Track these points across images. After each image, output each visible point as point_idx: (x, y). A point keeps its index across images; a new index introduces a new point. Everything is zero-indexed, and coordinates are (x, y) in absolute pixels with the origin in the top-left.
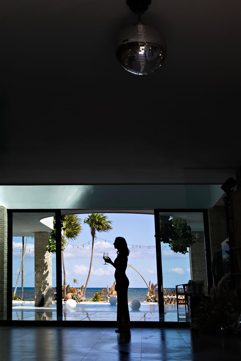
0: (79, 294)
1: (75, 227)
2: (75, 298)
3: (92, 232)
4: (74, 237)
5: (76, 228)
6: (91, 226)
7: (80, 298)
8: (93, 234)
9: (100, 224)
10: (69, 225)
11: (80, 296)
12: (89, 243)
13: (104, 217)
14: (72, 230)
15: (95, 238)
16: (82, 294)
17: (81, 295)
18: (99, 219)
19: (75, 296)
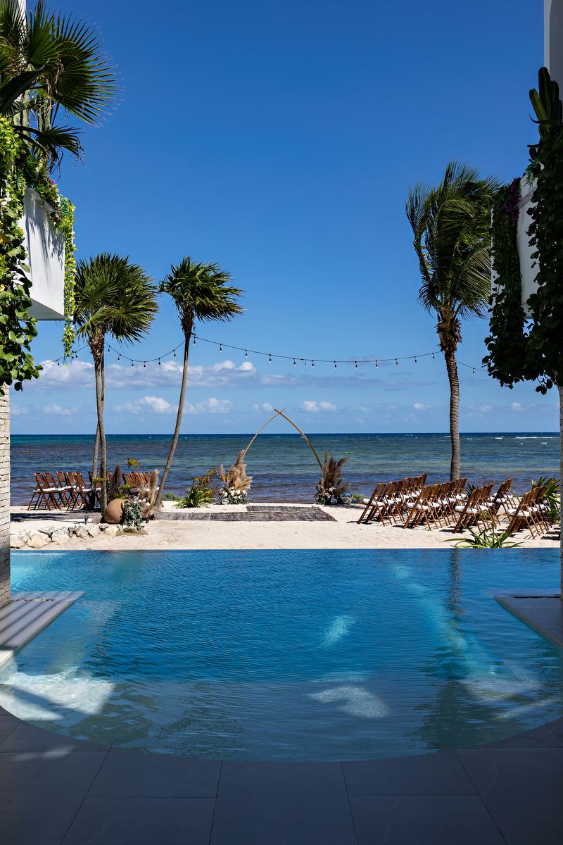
0: (144, 500)
1: (135, 304)
2: (132, 514)
3: (183, 321)
4: (134, 333)
5: (139, 307)
6: (179, 300)
7: (147, 511)
8: (187, 326)
9: (206, 293)
10: (116, 299)
11: (148, 504)
12: (176, 352)
13: (218, 276)
14: (126, 313)
15: (192, 339)
16: (153, 499)
17: (149, 502)
18: (205, 281)
19: (131, 508)
